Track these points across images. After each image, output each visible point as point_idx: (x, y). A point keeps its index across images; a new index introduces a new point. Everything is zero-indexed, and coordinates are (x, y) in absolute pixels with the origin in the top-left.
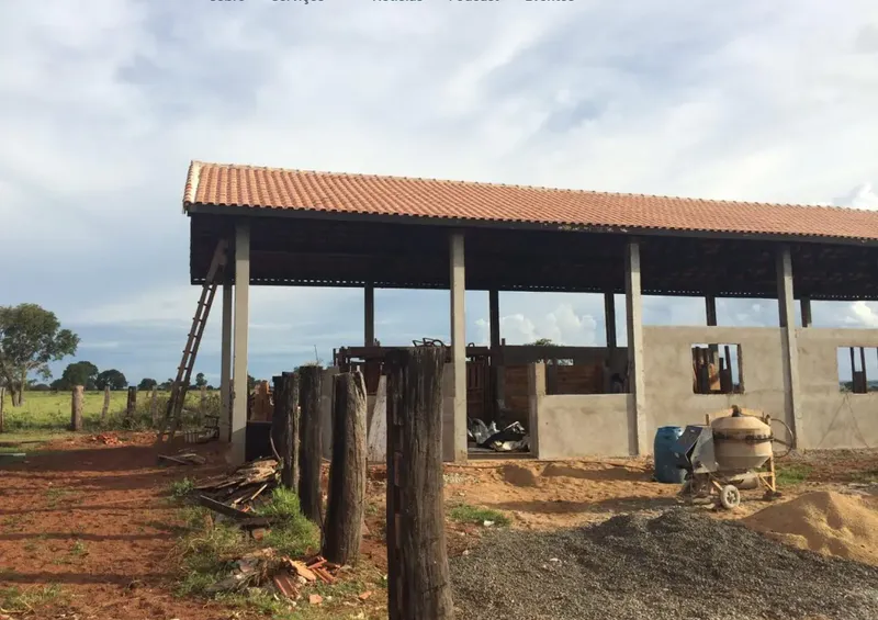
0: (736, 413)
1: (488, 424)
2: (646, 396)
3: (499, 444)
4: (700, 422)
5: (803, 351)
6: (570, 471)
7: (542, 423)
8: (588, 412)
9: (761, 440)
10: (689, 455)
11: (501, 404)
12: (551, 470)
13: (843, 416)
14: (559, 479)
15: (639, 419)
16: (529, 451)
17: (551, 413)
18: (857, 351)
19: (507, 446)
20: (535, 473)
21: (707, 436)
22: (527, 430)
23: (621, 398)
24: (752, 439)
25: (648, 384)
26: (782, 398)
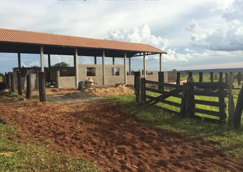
0: (89, 79)
1: (49, 83)
2: (78, 77)
3: (51, 86)
4: (83, 80)
5: (106, 69)
6: (64, 89)
7: (59, 82)
8: (68, 80)
9: (92, 83)
10: (81, 85)
11: (51, 79)
12: (60, 89)
13: (112, 79)
14: (61, 91)
15: (77, 81)
16: (57, 87)
17: (61, 80)
18: (118, 68)
19: (52, 86)
20: (58, 90)
21: (84, 83)
22: (56, 84)
23: (74, 77)
24: (91, 83)
25: (79, 75)
26: (102, 77)
